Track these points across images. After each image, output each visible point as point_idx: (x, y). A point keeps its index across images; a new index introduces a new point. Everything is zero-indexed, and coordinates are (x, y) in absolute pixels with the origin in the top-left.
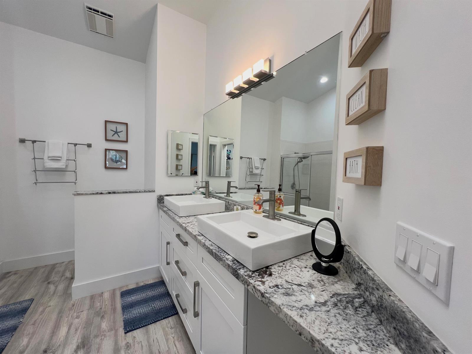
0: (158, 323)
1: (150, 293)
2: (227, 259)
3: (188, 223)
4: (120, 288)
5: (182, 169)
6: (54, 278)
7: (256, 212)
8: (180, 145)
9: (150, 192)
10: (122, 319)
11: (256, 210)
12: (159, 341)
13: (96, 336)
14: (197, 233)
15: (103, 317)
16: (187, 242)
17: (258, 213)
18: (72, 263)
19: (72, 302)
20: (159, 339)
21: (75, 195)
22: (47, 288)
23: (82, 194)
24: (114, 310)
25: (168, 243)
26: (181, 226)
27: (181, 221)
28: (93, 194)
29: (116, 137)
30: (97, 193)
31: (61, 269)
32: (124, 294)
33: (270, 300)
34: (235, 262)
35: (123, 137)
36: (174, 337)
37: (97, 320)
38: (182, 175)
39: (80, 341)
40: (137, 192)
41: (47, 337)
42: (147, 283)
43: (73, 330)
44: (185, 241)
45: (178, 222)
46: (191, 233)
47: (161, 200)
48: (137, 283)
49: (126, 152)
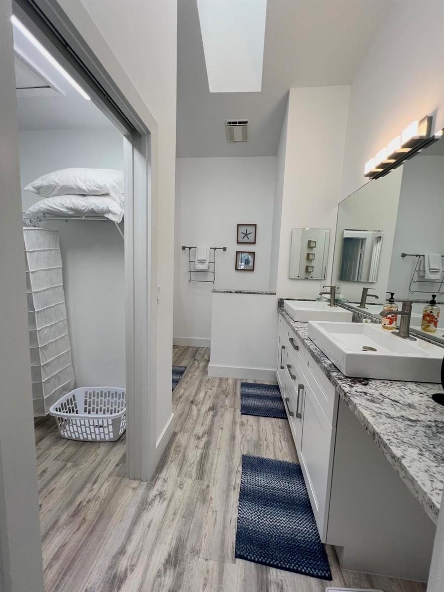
0: (268, 418)
1: (264, 392)
2: (325, 362)
3: (301, 328)
4: (242, 380)
5: (313, 271)
6: (198, 357)
7: (384, 327)
8: (313, 242)
9: (271, 294)
10: (240, 403)
11: (385, 324)
12: (267, 432)
13: (221, 407)
14: (306, 337)
15: (226, 396)
16: (298, 346)
17: (387, 328)
18: (208, 349)
19: (208, 378)
20: (267, 430)
21: (212, 291)
22: (194, 363)
23: (217, 292)
24: (235, 394)
25: (283, 347)
26: (293, 329)
27: (295, 325)
28: (225, 292)
29: (246, 240)
30: (228, 292)
31: (202, 352)
32: (243, 385)
33: (349, 399)
34: (333, 366)
35: (251, 238)
36: (280, 436)
37: (222, 396)
38: (312, 279)
39: (211, 405)
40: (259, 294)
41: (193, 394)
42: (263, 383)
43: (207, 396)
44: (296, 345)
45: (291, 326)
46: (301, 337)
47: (281, 303)
48: (255, 381)
49: (254, 253)
